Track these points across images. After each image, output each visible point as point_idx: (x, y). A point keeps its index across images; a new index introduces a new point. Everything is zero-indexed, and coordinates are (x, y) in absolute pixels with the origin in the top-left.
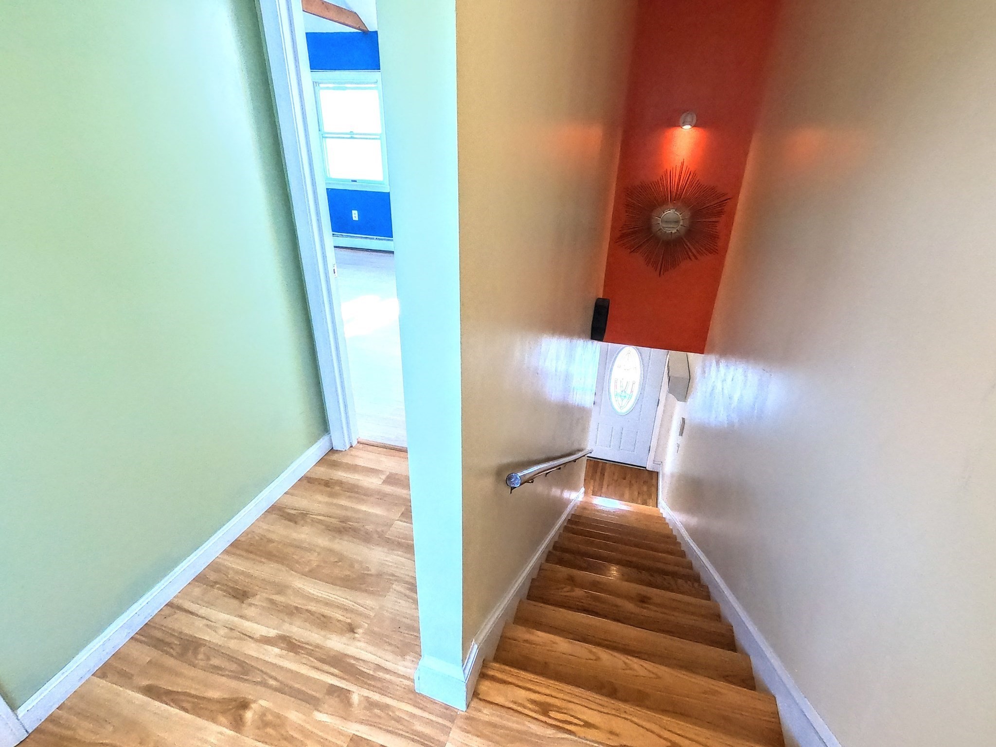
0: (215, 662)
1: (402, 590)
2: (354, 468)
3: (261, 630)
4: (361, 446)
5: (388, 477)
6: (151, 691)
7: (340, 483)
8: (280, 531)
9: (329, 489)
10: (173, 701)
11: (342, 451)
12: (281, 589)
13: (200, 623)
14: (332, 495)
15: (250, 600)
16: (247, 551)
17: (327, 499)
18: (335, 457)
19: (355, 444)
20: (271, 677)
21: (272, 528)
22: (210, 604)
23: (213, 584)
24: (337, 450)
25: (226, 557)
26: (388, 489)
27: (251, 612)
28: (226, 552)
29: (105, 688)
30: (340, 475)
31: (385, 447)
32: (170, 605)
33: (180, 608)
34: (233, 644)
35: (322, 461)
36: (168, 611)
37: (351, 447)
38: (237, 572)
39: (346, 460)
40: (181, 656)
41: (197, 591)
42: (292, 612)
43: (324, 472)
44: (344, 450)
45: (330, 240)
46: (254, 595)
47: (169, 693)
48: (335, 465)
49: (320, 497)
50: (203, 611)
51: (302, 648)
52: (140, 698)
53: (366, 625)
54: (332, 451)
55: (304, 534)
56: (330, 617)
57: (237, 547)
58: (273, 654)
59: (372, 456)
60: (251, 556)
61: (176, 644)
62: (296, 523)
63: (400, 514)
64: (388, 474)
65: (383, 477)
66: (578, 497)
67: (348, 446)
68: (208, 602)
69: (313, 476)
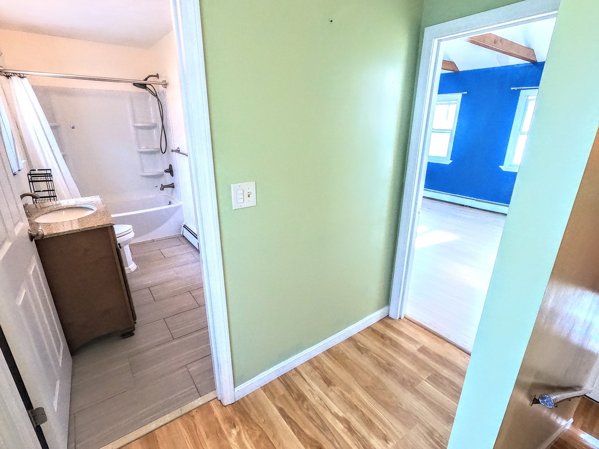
0: (311, 413)
1: (422, 431)
2: (400, 333)
3: (336, 409)
4: (406, 320)
5: (421, 347)
6: (281, 410)
7: (391, 339)
8: (353, 354)
9: (382, 340)
10: (289, 422)
11: (394, 319)
12: (350, 390)
13: (308, 387)
14: (384, 344)
15: (332, 387)
16: (334, 357)
17: (381, 346)
18: (389, 321)
19: (402, 317)
20: (337, 441)
21: (348, 350)
22: (312, 379)
23: (316, 368)
24: (391, 318)
25: (323, 356)
26: (421, 356)
27: (331, 394)
28: (324, 353)
29: (264, 397)
30: (390, 334)
31: (422, 326)
32: (295, 369)
33: (299, 373)
34: (321, 409)
35: (381, 321)
36: (294, 372)
37: (400, 318)
38: (328, 367)
39: (396, 326)
40: (296, 400)
41: (309, 368)
42: (354, 408)
43: (381, 328)
44: (395, 319)
45: (423, 192)
46: (335, 386)
47: (288, 417)
48: (388, 326)
49: (378, 344)
50: (309, 381)
51: (356, 434)
52: (276, 412)
53: (396, 443)
54: (388, 317)
55: (365, 362)
56: (374, 423)
57: (329, 352)
58: (339, 427)
59: (412, 329)
60: (336, 361)
61: (295, 393)
62: (362, 353)
63: (427, 377)
64: (422, 345)
65: (419, 347)
66: (566, 425)
67: (398, 318)
68: (312, 377)
69: (375, 328)
